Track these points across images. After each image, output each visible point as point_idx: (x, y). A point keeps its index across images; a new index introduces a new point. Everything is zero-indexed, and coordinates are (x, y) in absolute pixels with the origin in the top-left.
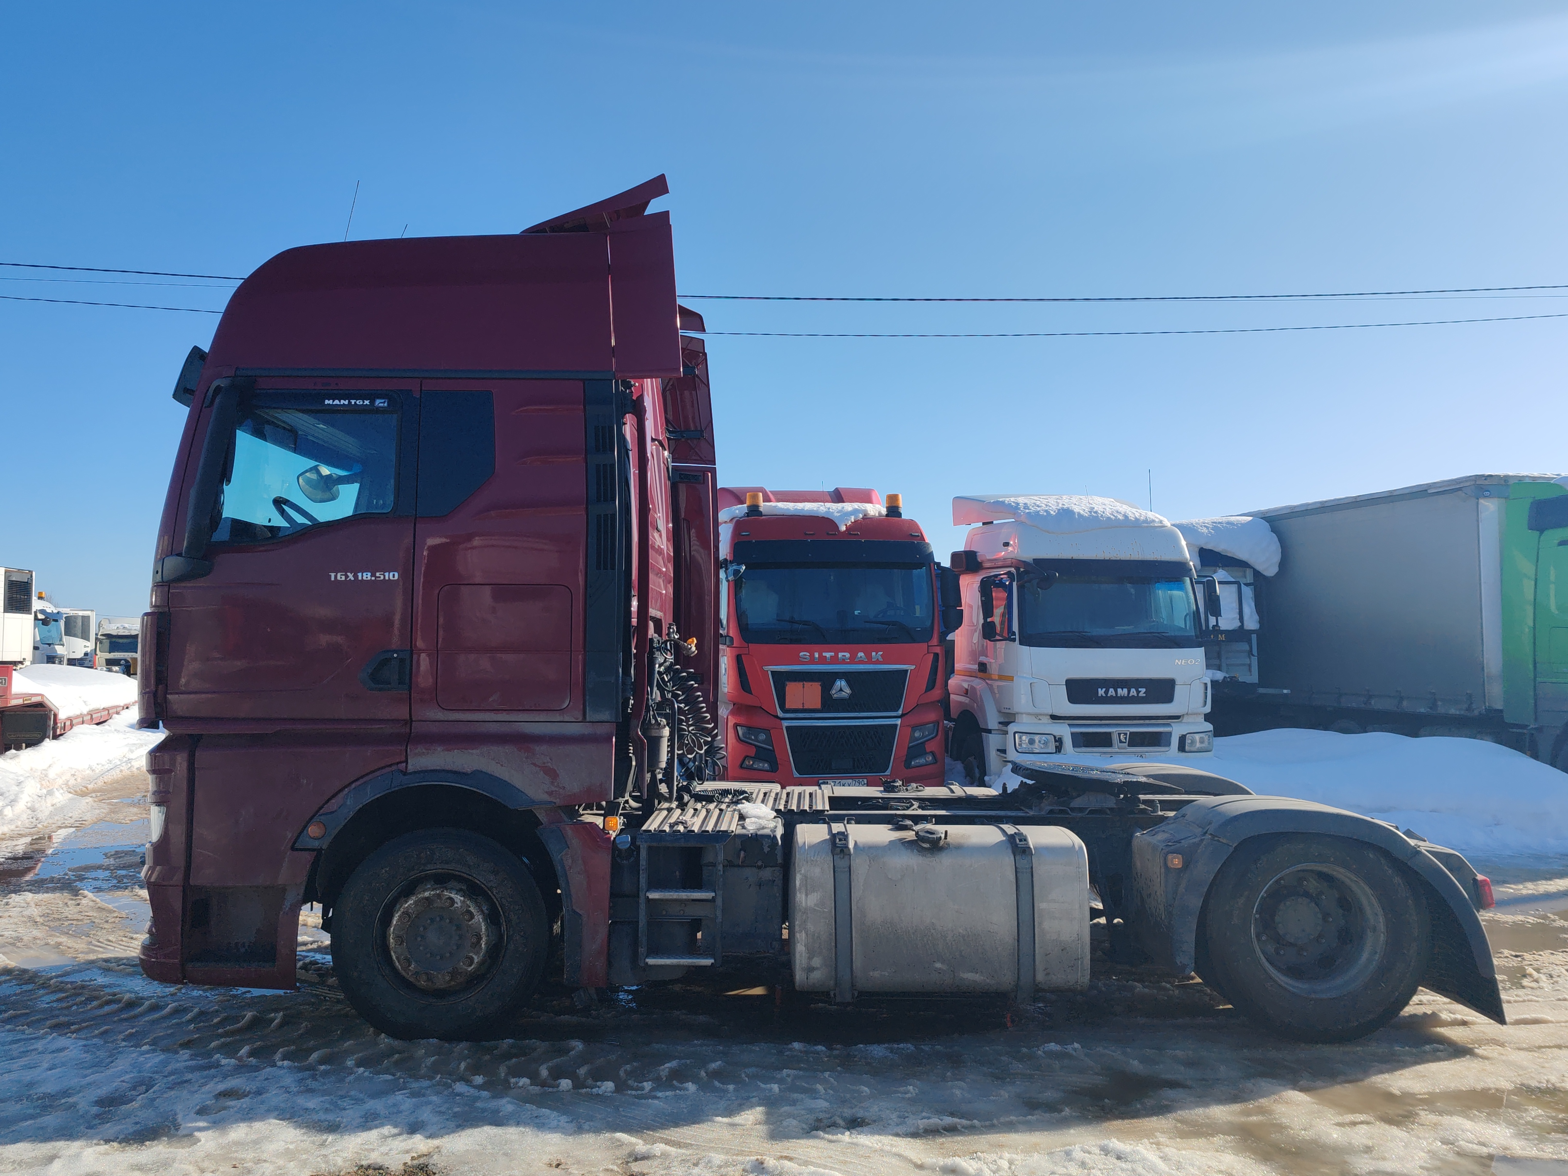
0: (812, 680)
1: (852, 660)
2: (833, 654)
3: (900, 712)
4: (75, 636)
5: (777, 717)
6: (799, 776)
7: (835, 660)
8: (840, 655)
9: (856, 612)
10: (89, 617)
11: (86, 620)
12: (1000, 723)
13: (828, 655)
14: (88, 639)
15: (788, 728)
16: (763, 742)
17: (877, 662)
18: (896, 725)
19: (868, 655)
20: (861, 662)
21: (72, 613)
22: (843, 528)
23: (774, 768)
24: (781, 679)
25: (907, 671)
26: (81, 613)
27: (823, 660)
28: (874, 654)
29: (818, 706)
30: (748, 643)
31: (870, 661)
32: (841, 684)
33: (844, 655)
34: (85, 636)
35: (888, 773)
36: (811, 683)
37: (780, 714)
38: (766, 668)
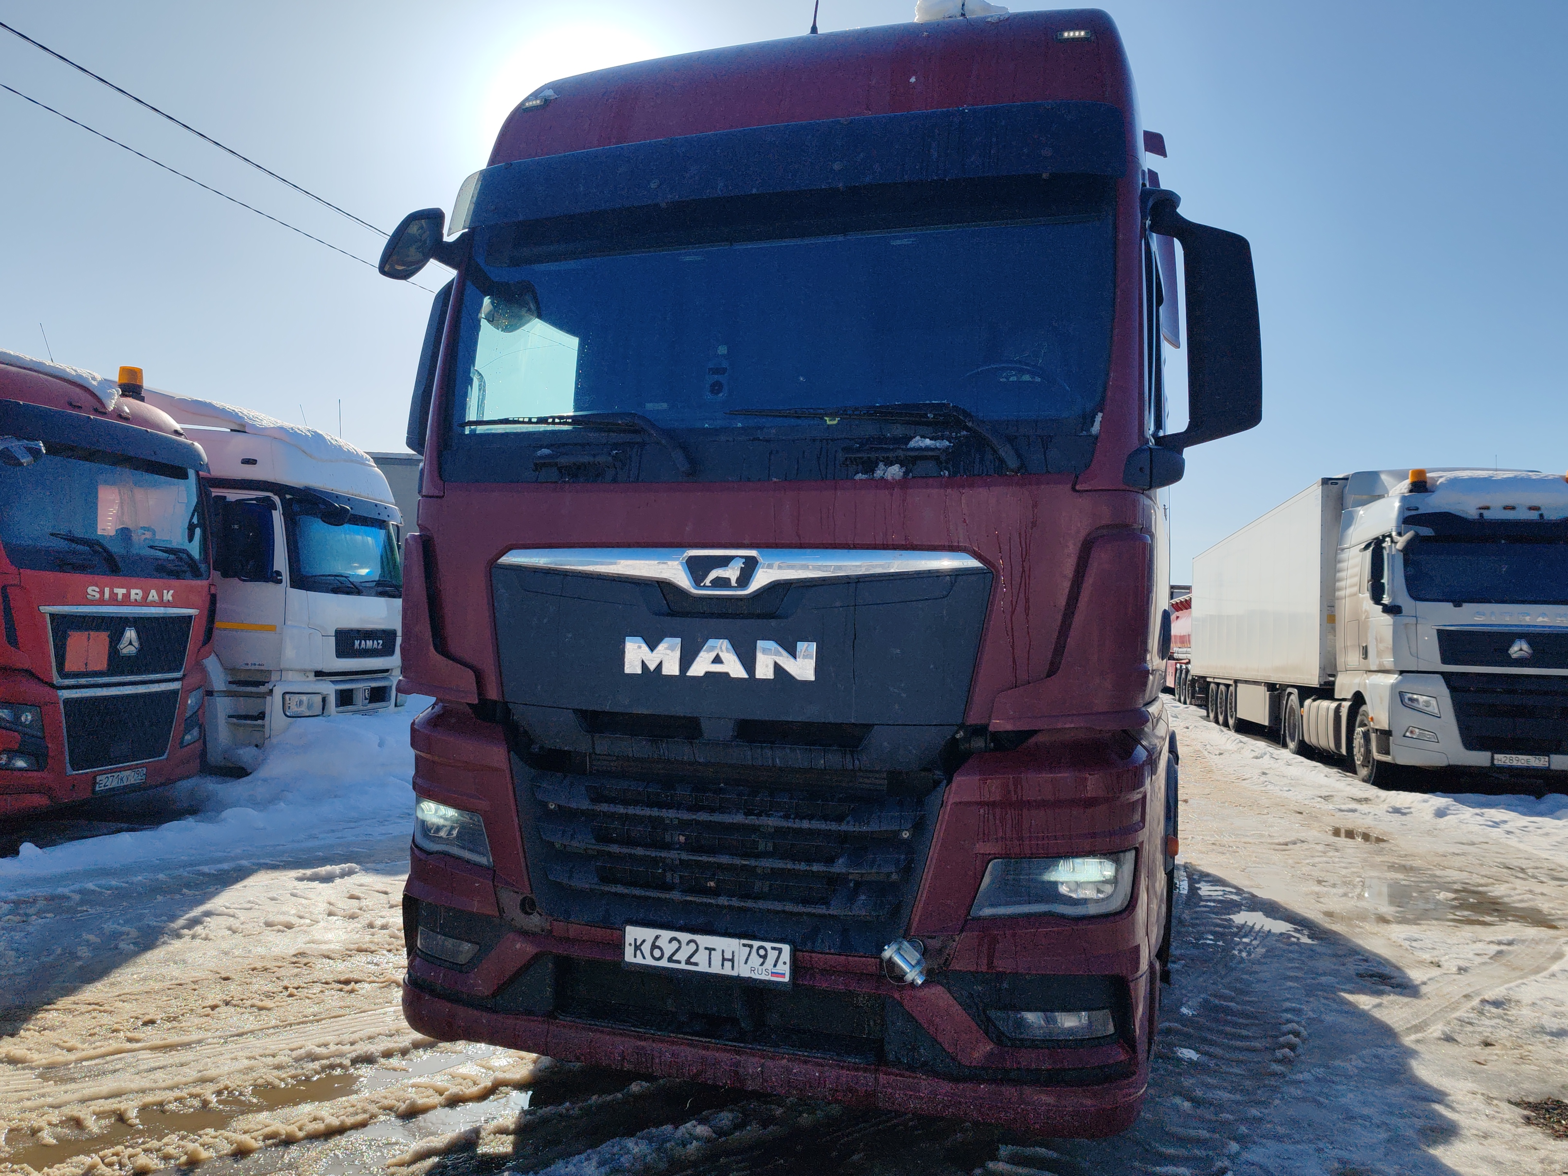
0: (98, 628)
1: (144, 601)
2: (125, 591)
3: (181, 673)
5: (53, 686)
7: (126, 601)
8: (133, 592)
12: (230, 683)
13: (120, 592)
15: (67, 702)
17: (168, 604)
18: (178, 691)
19: (160, 594)
20: (152, 604)
24: (62, 627)
25: (190, 617)
27: (114, 600)
28: (165, 592)
29: (103, 665)
31: (161, 603)
32: (130, 634)
33: (136, 594)
36: (98, 633)
37: (57, 680)
38: (44, 609)
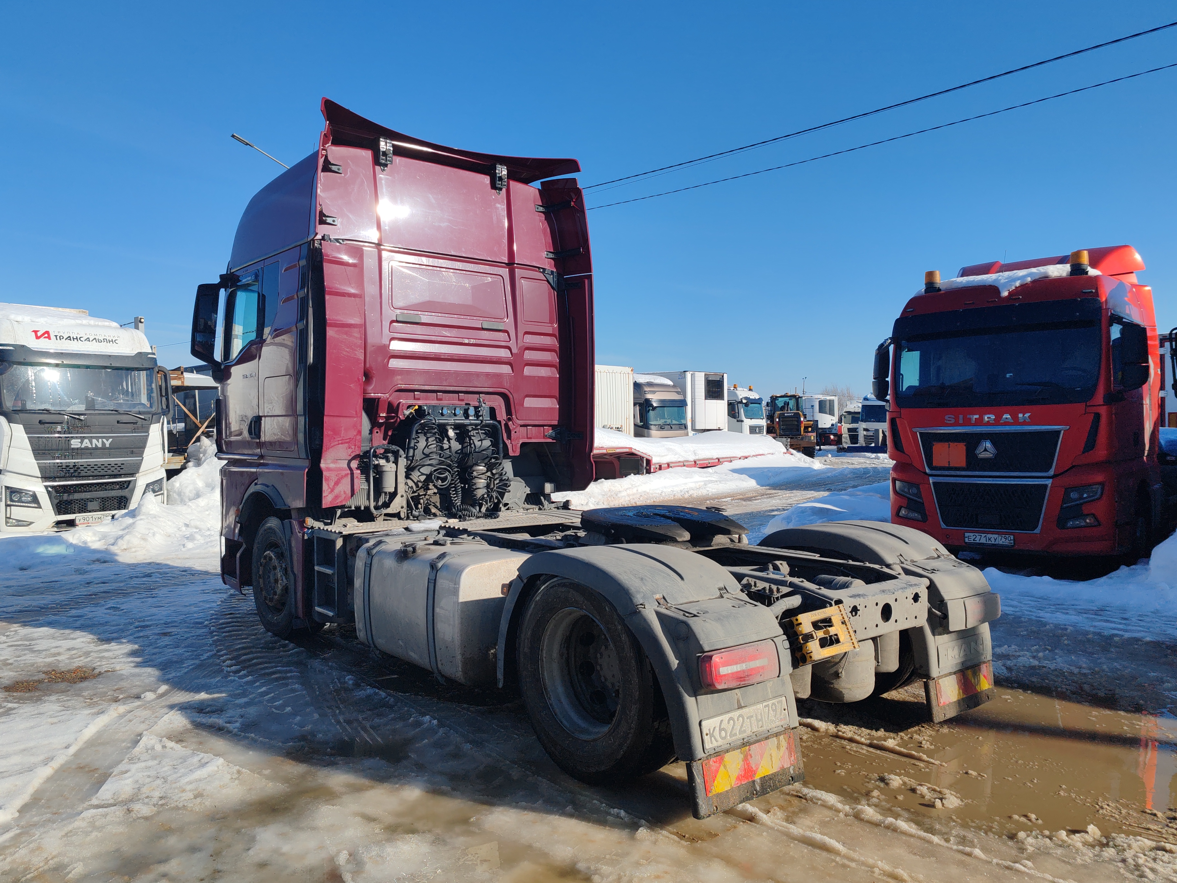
0: (957, 441)
1: (997, 422)
2: (977, 416)
3: (1051, 472)
4: (826, 413)
5: (925, 473)
6: (945, 527)
7: (979, 422)
8: (986, 418)
9: (1008, 376)
10: (833, 400)
11: (831, 402)
13: (973, 417)
14: (833, 415)
15: (935, 484)
16: (914, 495)
17: (1024, 423)
18: (1046, 486)
19: (1015, 417)
20: (1006, 424)
21: (822, 397)
22: (1005, 294)
23: (925, 519)
24: (929, 440)
25: (1058, 432)
26: (828, 398)
27: (968, 423)
28: (1021, 415)
29: (963, 464)
30: (900, 408)
31: (1016, 422)
32: (986, 444)
33: (989, 418)
34: (832, 413)
35: (1037, 531)
36: (956, 444)
37: (928, 471)
38: (915, 430)
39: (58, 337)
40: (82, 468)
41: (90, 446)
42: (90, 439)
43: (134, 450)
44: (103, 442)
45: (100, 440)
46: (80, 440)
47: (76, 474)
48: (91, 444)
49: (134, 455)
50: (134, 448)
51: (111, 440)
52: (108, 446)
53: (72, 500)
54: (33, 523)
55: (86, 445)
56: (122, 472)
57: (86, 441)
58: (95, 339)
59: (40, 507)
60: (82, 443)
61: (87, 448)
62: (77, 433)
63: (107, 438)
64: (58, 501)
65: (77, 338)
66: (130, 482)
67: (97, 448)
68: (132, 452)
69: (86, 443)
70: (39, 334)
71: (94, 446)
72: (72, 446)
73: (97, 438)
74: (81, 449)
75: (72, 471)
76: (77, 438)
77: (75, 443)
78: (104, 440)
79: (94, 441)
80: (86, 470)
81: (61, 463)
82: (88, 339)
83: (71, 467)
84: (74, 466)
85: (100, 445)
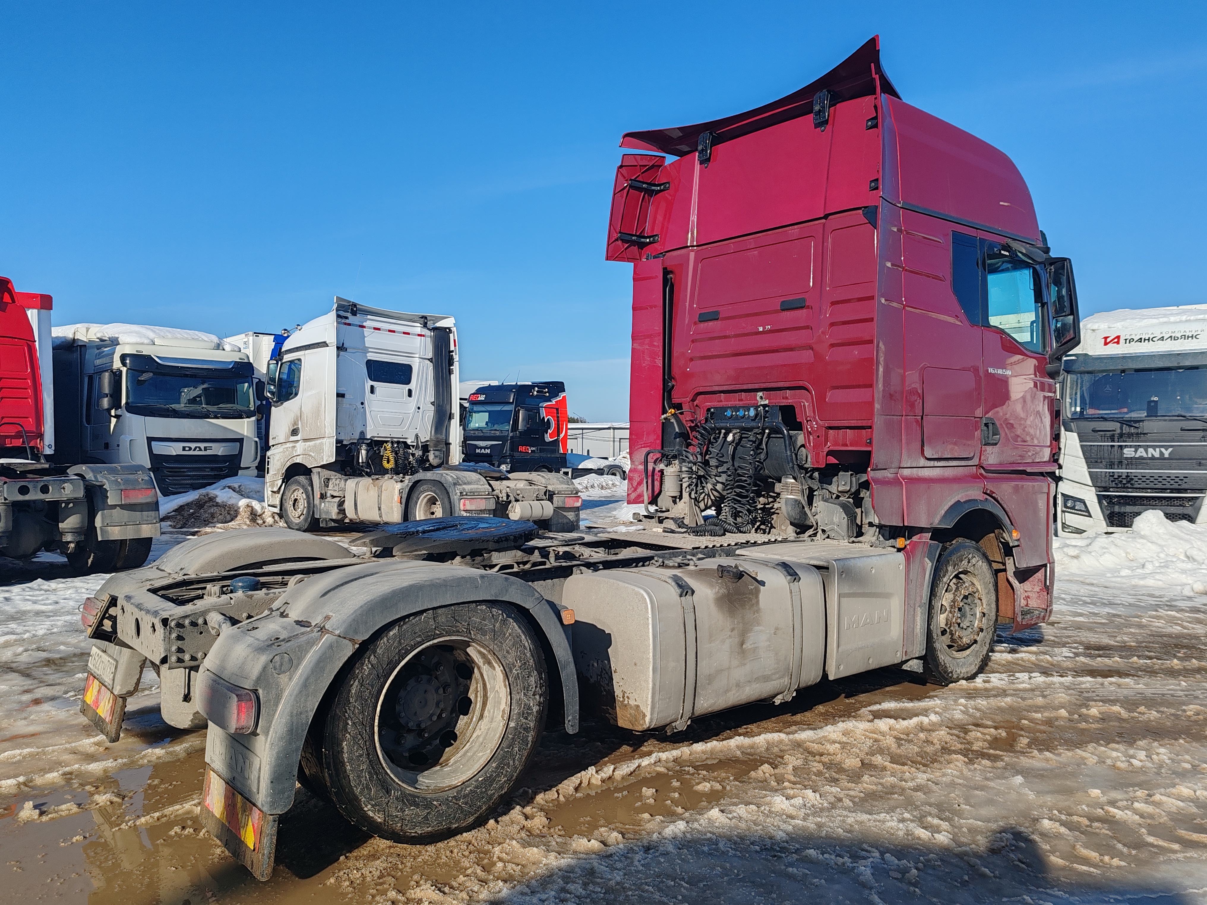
39: (1128, 341)
40: (1136, 479)
41: (1145, 455)
42: (1146, 448)
43: (1203, 461)
44: (1161, 452)
45: (1158, 450)
46: (1133, 449)
47: (1129, 485)
48: (1147, 453)
49: (1202, 467)
50: (1203, 459)
51: (1170, 449)
52: (1167, 456)
53: (1125, 513)
54: (1085, 531)
55: (1141, 455)
56: (1184, 486)
57: (1141, 450)
58: (1171, 337)
59: (1091, 516)
60: (1136, 451)
61: (1141, 458)
62: (1132, 441)
63: (1166, 448)
64: (1109, 512)
65: (1149, 340)
66: (1197, 498)
67: (1153, 458)
68: (1200, 464)
69: (1141, 452)
70: (1108, 340)
71: (1150, 456)
72: (1125, 456)
73: (1154, 447)
74: (1136, 458)
75: (1124, 481)
76: (1131, 446)
77: (1128, 452)
78: (1163, 450)
79: (1151, 450)
80: (1140, 481)
81: (1113, 472)
82: (1162, 339)
83: (1124, 477)
84: (1127, 476)
85: (1157, 455)
